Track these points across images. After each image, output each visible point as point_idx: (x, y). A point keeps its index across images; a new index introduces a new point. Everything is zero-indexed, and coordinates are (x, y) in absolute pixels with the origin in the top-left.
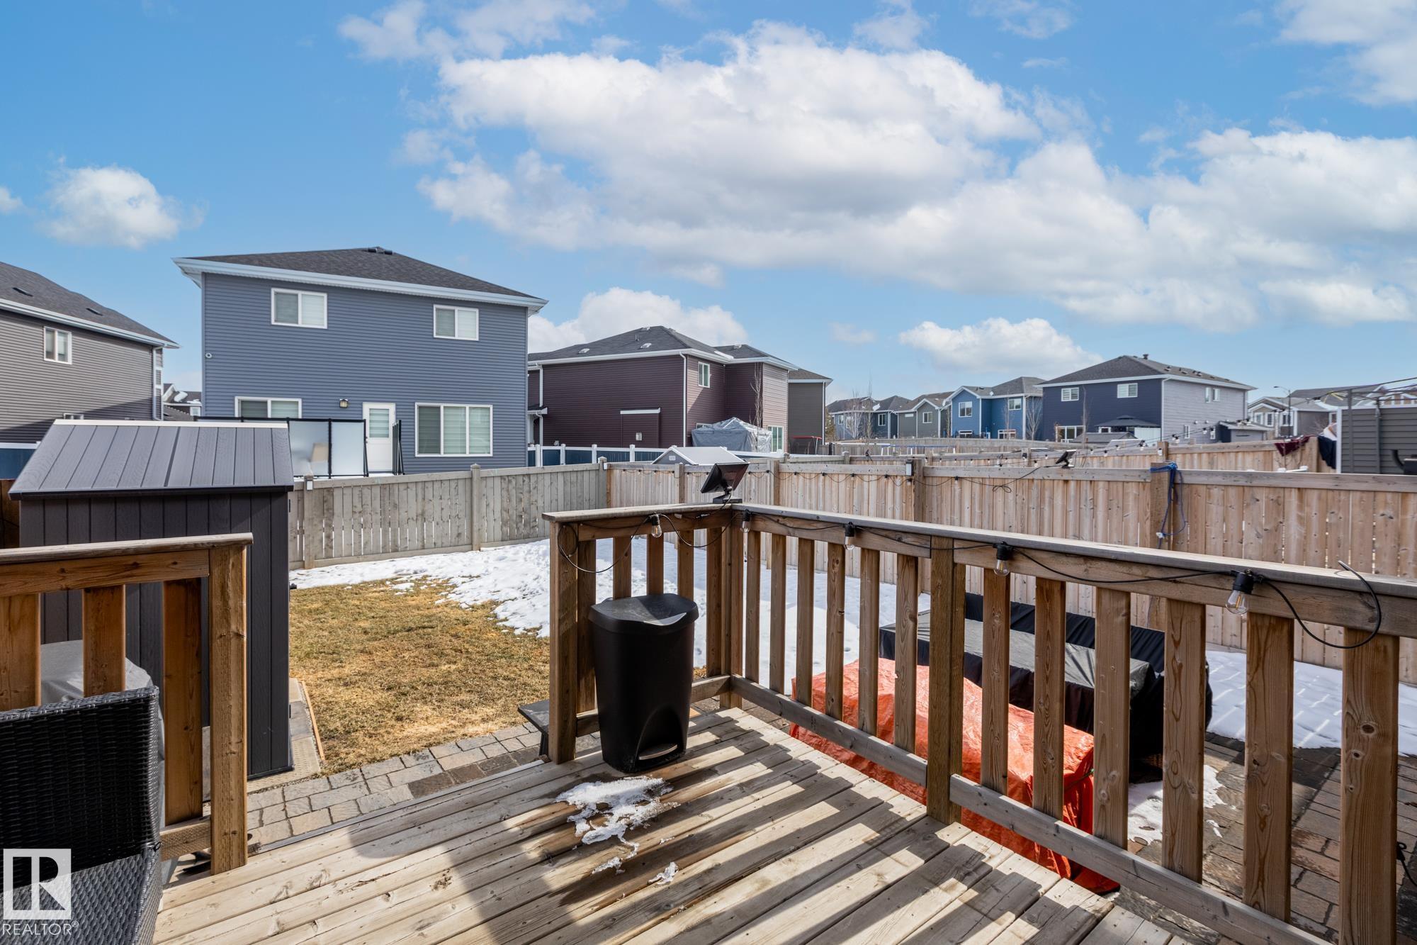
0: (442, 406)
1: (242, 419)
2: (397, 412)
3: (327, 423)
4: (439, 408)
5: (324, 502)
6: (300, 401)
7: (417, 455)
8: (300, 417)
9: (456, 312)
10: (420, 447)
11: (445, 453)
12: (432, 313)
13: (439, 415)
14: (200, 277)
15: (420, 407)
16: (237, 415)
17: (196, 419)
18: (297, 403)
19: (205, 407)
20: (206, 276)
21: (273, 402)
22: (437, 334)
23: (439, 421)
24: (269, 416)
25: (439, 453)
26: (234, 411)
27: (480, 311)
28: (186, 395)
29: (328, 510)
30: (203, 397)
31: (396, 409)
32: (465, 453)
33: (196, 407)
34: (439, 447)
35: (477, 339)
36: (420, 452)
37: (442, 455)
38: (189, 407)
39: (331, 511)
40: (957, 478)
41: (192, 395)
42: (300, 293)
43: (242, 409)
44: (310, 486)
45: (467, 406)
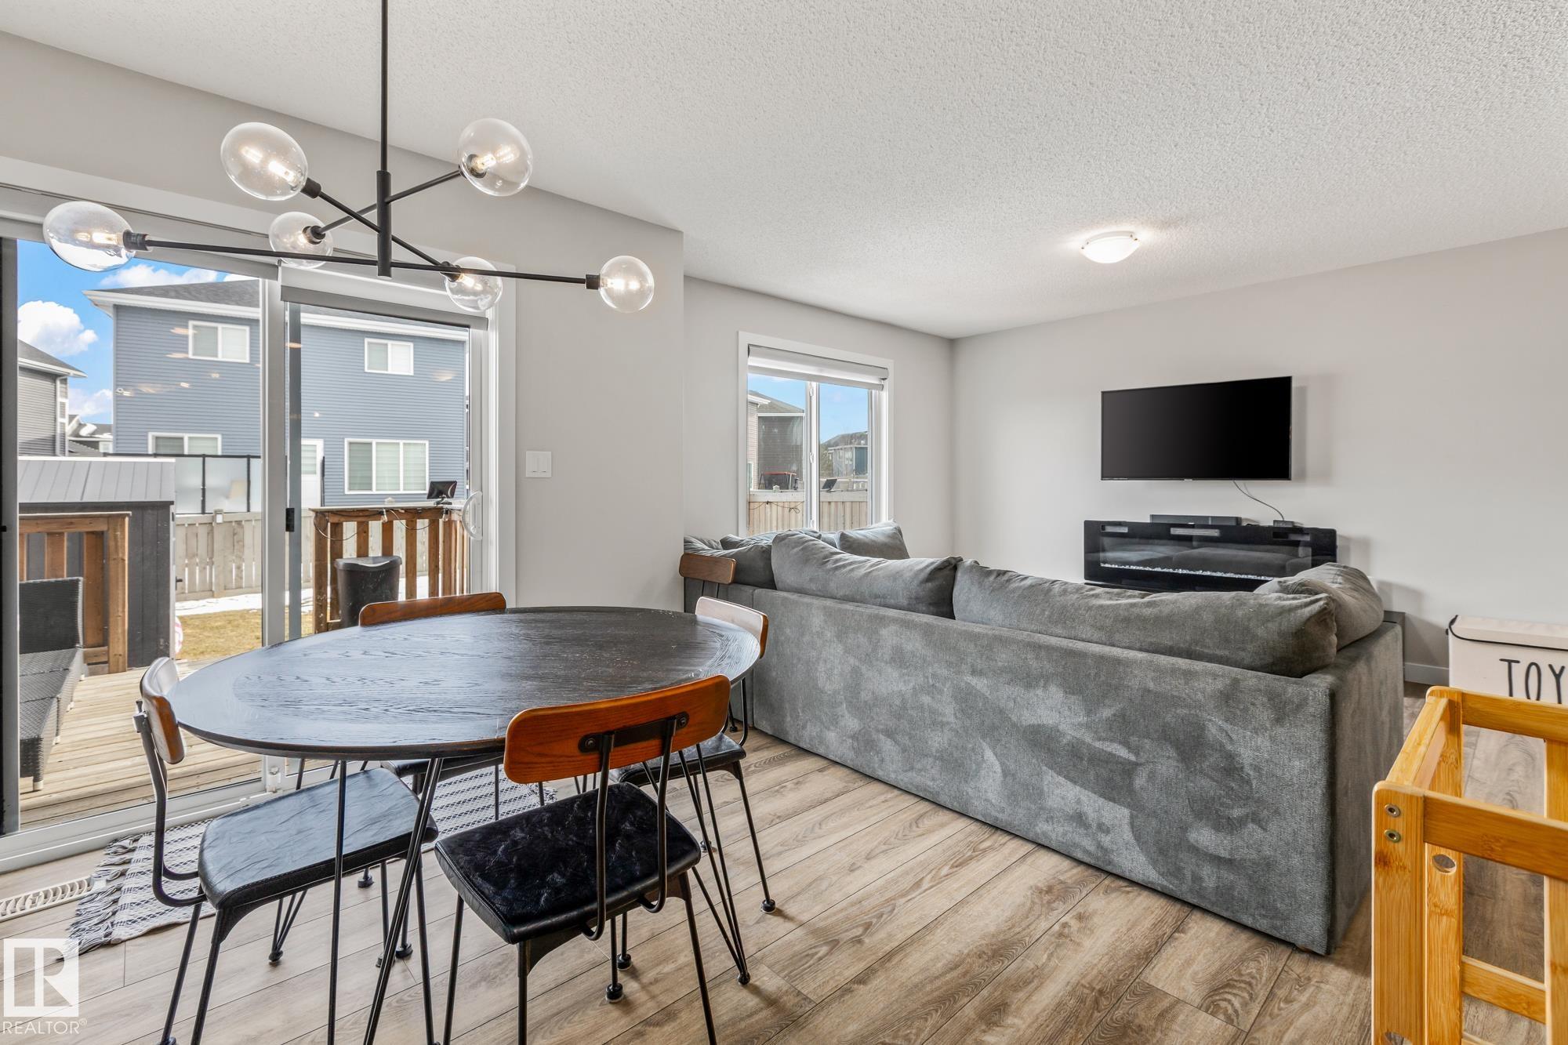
0: (374, 442)
1: (155, 455)
2: (325, 448)
3: (245, 459)
4: (370, 444)
5: (234, 534)
6: (219, 437)
7: (347, 492)
8: (220, 453)
9: (389, 346)
10: (350, 484)
11: (377, 490)
12: (364, 346)
13: (371, 451)
14: (111, 309)
15: (350, 443)
16: (150, 452)
17: (105, 455)
18: (216, 439)
19: (117, 442)
20: (118, 308)
21: (190, 438)
22: (369, 368)
23: (370, 458)
24: (186, 452)
25: (371, 489)
26: (147, 447)
27: (414, 345)
28: (95, 428)
29: (238, 542)
30: (113, 429)
31: (325, 445)
32: (399, 490)
33: (107, 440)
34: (370, 484)
35: (412, 374)
36: (350, 489)
37: (374, 492)
38: (98, 442)
39: (241, 543)
40: (768, 503)
41: (102, 428)
42: (220, 326)
43: (157, 446)
44: (219, 519)
45: (402, 442)
